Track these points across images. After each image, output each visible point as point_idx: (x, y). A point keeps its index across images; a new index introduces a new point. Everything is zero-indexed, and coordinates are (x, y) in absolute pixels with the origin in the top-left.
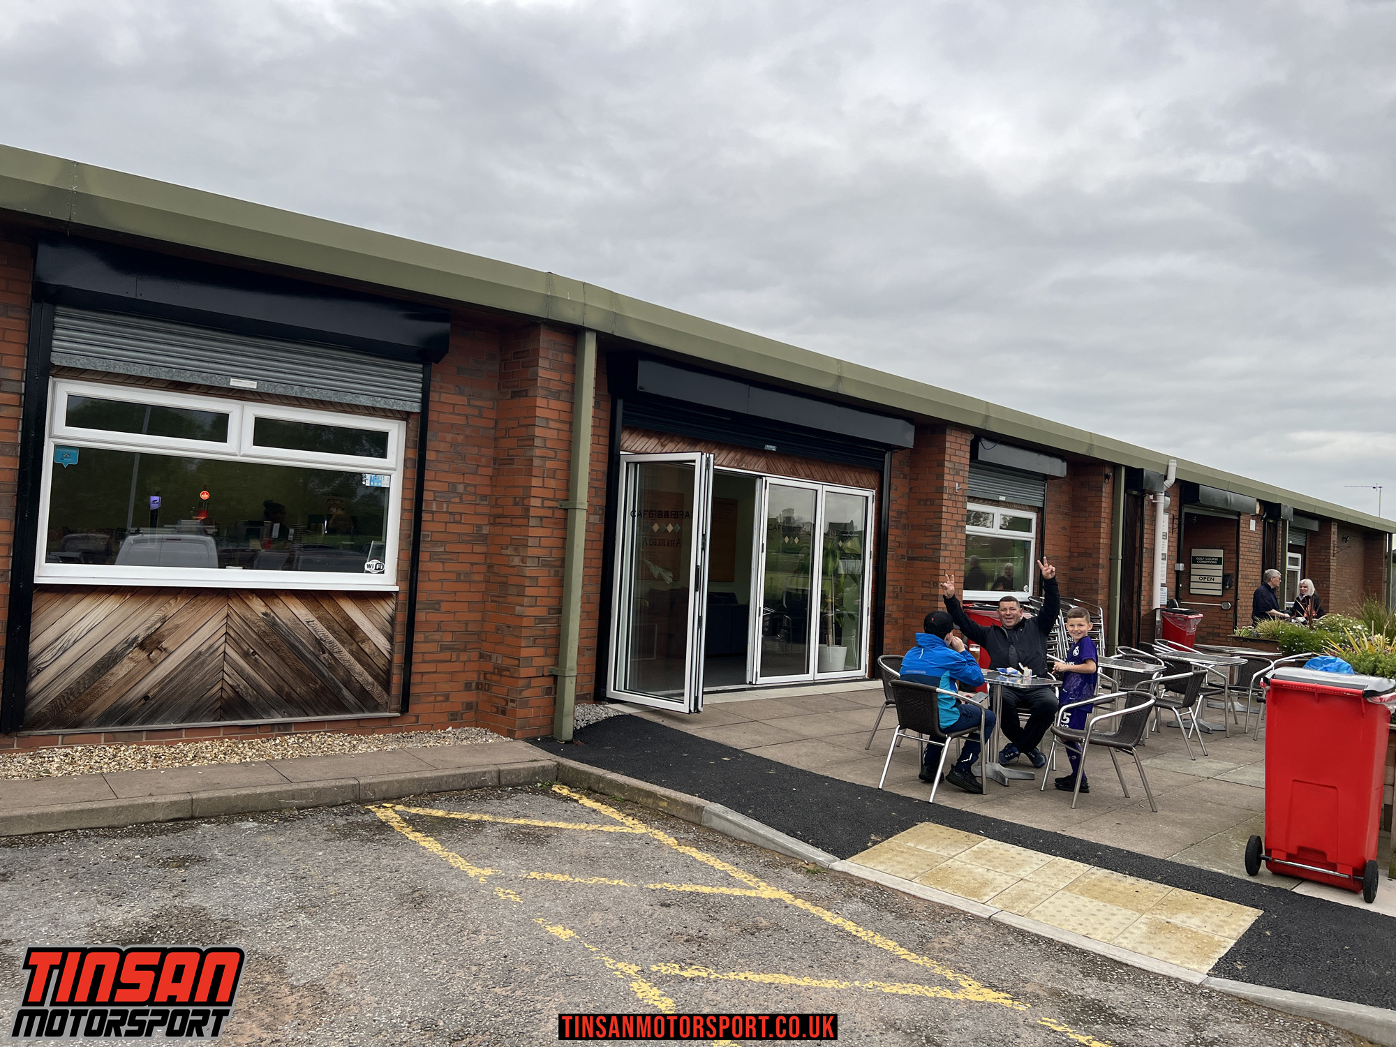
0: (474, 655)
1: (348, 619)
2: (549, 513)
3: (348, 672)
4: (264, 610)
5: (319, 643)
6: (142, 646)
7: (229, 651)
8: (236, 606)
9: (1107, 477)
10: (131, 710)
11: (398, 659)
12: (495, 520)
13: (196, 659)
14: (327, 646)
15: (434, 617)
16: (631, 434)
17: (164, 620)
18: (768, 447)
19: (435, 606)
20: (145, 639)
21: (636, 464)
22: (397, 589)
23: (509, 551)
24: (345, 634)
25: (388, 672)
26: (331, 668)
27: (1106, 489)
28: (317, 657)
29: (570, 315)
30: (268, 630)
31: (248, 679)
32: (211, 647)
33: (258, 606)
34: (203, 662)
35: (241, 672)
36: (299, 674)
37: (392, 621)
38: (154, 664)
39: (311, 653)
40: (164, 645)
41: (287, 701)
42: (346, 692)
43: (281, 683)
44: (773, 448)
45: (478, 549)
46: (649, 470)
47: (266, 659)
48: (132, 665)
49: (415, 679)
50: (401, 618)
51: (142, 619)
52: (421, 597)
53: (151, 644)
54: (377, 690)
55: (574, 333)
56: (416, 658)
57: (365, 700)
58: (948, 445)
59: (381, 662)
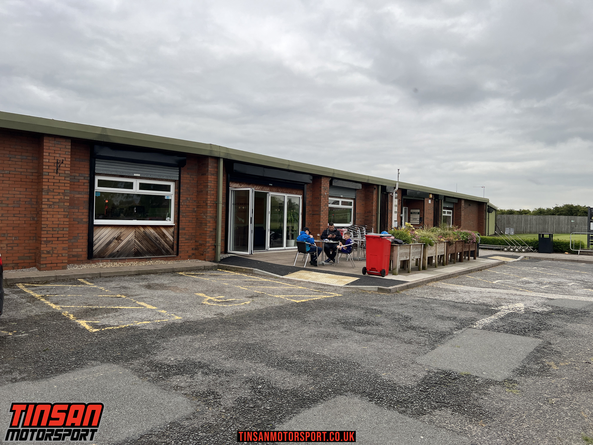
0: (194, 241)
1: (163, 232)
2: (212, 205)
3: (163, 245)
4: (143, 230)
5: (156, 238)
6: (116, 239)
7: (136, 240)
8: (137, 229)
9: (375, 189)
10: (115, 254)
11: (175, 242)
12: (198, 207)
13: (129, 242)
14: (158, 239)
15: (184, 232)
16: (232, 183)
17: (121, 233)
18: (270, 184)
19: (184, 229)
20: (117, 237)
21: (234, 191)
22: (174, 225)
23: (202, 214)
24: (162, 236)
25: (173, 245)
26: (159, 244)
27: (375, 192)
28: (156, 242)
29: (216, 155)
30: (144, 235)
31: (140, 247)
32: (132, 239)
33: (142, 229)
34: (130, 243)
35: (139, 245)
36: (152, 246)
37: (173, 233)
38: (119, 243)
39: (154, 241)
40: (121, 239)
41: (149, 252)
42: (163, 250)
43: (148, 248)
44: (272, 185)
45: (194, 214)
46: (237, 193)
47: (145, 242)
48: (114, 244)
49: (180, 247)
50: (176, 232)
51: (116, 233)
52: (180, 227)
53: (118, 238)
54: (170, 250)
55: (217, 159)
56: (180, 242)
57: (168, 252)
58: (322, 182)
59: (171, 243)
